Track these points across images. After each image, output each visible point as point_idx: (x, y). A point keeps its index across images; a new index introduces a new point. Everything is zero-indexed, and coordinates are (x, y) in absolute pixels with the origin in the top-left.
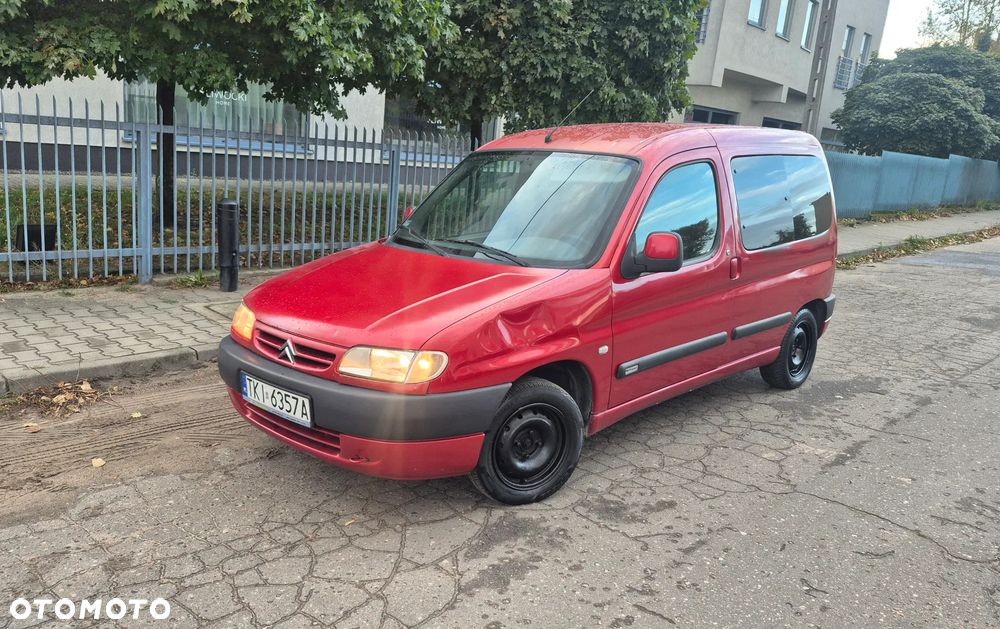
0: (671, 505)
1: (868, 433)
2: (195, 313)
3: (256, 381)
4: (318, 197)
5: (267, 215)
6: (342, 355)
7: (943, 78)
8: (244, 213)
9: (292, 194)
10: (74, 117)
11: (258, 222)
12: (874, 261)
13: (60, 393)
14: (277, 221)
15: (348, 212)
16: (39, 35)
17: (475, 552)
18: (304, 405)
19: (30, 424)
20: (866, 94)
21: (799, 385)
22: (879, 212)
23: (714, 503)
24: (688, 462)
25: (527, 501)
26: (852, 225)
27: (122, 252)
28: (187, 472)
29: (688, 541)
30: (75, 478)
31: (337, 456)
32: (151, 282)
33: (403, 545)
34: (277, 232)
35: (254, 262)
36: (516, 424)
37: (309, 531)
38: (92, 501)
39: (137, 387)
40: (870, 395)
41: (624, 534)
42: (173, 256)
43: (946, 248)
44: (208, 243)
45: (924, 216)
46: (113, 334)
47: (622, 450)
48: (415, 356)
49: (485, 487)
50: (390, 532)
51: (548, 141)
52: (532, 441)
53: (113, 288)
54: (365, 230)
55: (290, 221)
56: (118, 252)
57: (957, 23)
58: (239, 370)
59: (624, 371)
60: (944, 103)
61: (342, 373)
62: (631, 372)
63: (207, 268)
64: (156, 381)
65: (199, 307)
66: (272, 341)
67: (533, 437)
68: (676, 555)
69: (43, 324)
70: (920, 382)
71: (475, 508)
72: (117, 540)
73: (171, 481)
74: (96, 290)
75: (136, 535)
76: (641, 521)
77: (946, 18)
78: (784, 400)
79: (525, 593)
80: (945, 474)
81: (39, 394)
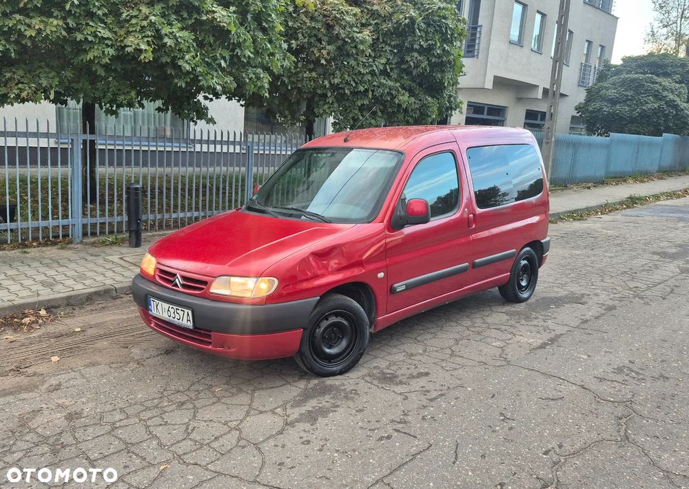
0: (427, 374)
1: (566, 328)
2: (113, 262)
3: (158, 302)
4: (196, 179)
5: (161, 193)
6: (212, 282)
7: (655, 77)
8: (145, 192)
9: (178, 177)
10: (29, 131)
11: (154, 198)
12: (601, 214)
13: (26, 317)
14: (168, 197)
15: (218, 189)
16: (5, 76)
17: (297, 403)
18: (188, 315)
19: (8, 337)
20: (600, 91)
21: (526, 299)
22: (612, 178)
23: (456, 373)
24: (442, 349)
25: (333, 374)
26: (589, 188)
27: (62, 222)
28: (113, 363)
29: (434, 395)
30: (40, 369)
31: (210, 347)
32: (81, 242)
33: (252, 401)
34: (168, 205)
35: (153, 226)
36: (324, 324)
37: (193, 395)
38: (54, 381)
39: (76, 312)
40: (574, 305)
41: (394, 391)
42: (96, 224)
43: (657, 203)
44: (120, 214)
45: (645, 180)
46: (58, 278)
47: (399, 343)
48: (257, 281)
49: (305, 365)
50: (245, 395)
51: (346, 141)
52: (336, 336)
53: (55, 247)
54: (230, 201)
55: (177, 197)
56: (59, 222)
57: (672, 34)
58: (146, 295)
59: (395, 289)
60: (657, 96)
61: (212, 293)
62: (401, 289)
63: (120, 231)
64: (89, 308)
65: (115, 258)
66: (168, 276)
67: (336, 333)
68: (425, 402)
69: (10, 272)
70: (612, 296)
71: (299, 380)
72: (72, 403)
73: (103, 369)
74: (44, 249)
75: (84, 400)
76: (406, 384)
77: (665, 31)
78: (514, 309)
79: (326, 425)
80: (611, 353)
81: (12, 317)
